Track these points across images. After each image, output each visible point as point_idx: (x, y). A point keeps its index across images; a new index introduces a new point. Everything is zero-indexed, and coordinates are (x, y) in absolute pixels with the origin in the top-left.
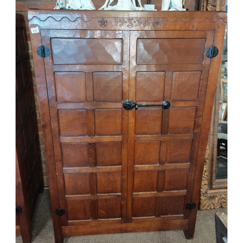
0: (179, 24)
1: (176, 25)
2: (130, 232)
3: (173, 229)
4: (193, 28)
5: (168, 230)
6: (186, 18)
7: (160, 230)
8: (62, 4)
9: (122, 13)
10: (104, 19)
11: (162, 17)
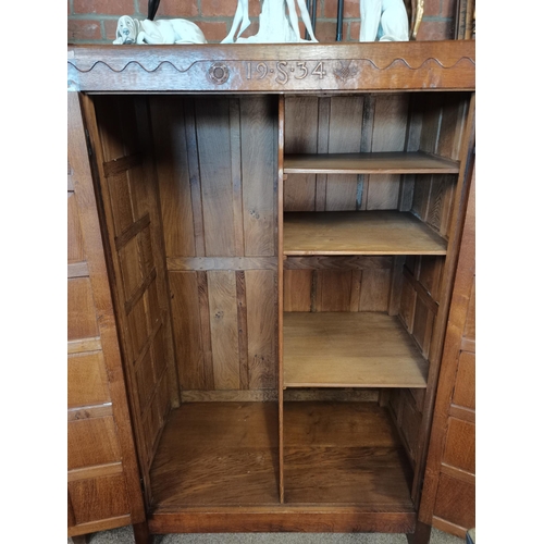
0: (398, 74)
1: (389, 76)
2: (290, 531)
3: (382, 531)
4: (430, 82)
5: (371, 531)
6: (415, 57)
7: (355, 530)
8: (127, 32)
9: (262, 51)
10: (221, 65)
11: (355, 56)
